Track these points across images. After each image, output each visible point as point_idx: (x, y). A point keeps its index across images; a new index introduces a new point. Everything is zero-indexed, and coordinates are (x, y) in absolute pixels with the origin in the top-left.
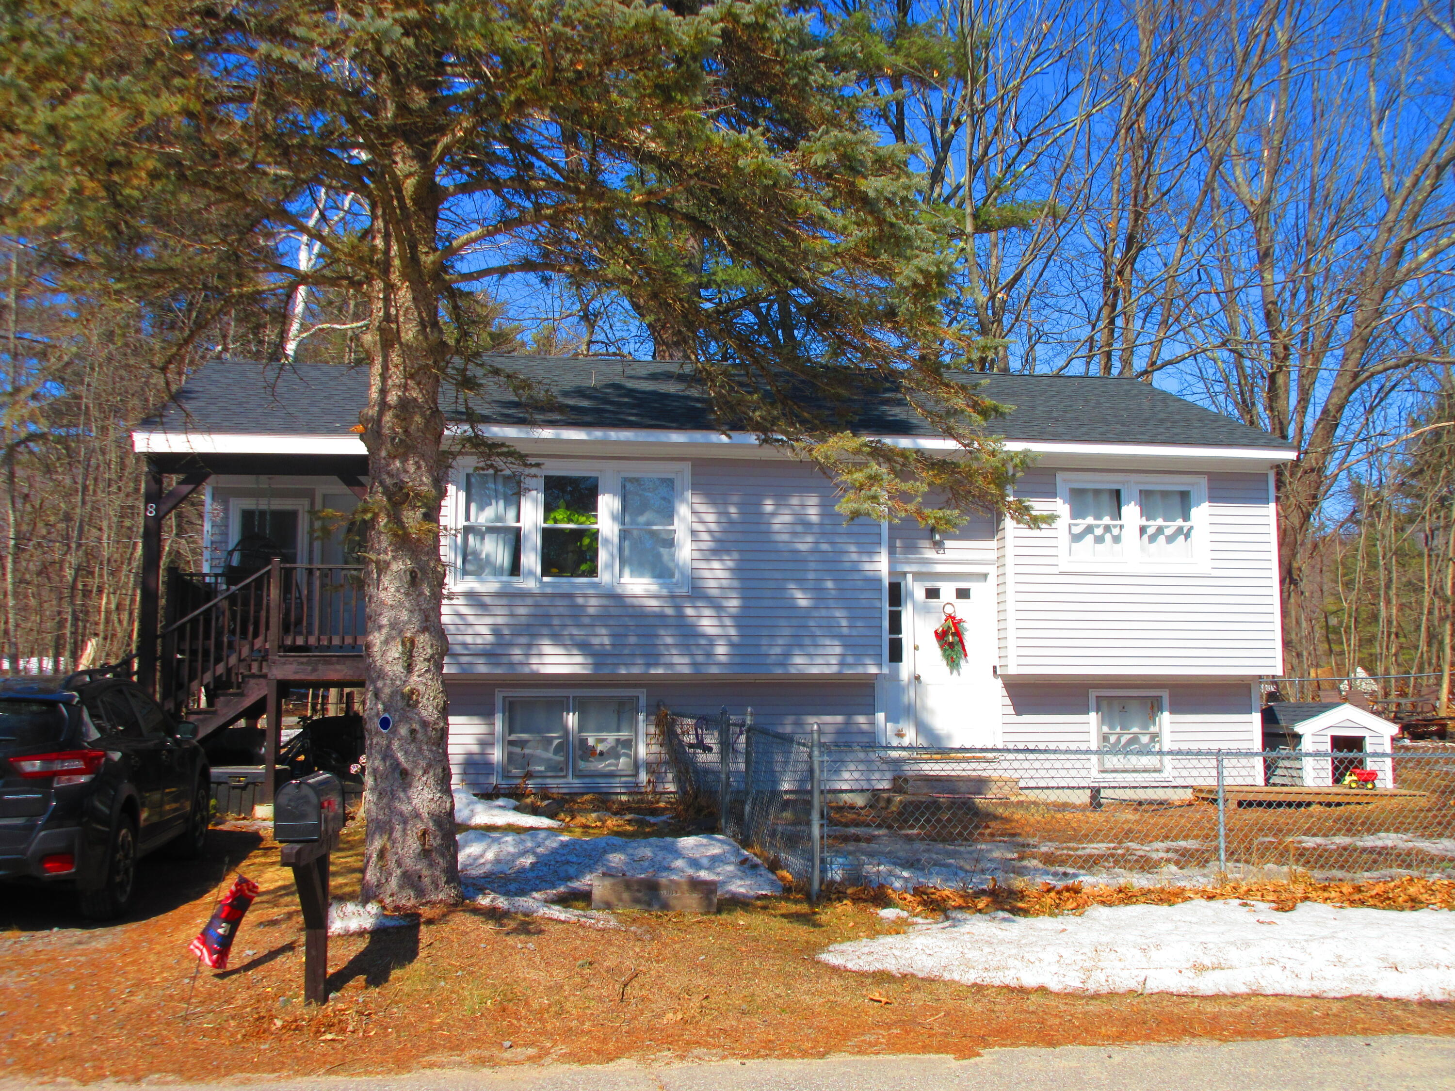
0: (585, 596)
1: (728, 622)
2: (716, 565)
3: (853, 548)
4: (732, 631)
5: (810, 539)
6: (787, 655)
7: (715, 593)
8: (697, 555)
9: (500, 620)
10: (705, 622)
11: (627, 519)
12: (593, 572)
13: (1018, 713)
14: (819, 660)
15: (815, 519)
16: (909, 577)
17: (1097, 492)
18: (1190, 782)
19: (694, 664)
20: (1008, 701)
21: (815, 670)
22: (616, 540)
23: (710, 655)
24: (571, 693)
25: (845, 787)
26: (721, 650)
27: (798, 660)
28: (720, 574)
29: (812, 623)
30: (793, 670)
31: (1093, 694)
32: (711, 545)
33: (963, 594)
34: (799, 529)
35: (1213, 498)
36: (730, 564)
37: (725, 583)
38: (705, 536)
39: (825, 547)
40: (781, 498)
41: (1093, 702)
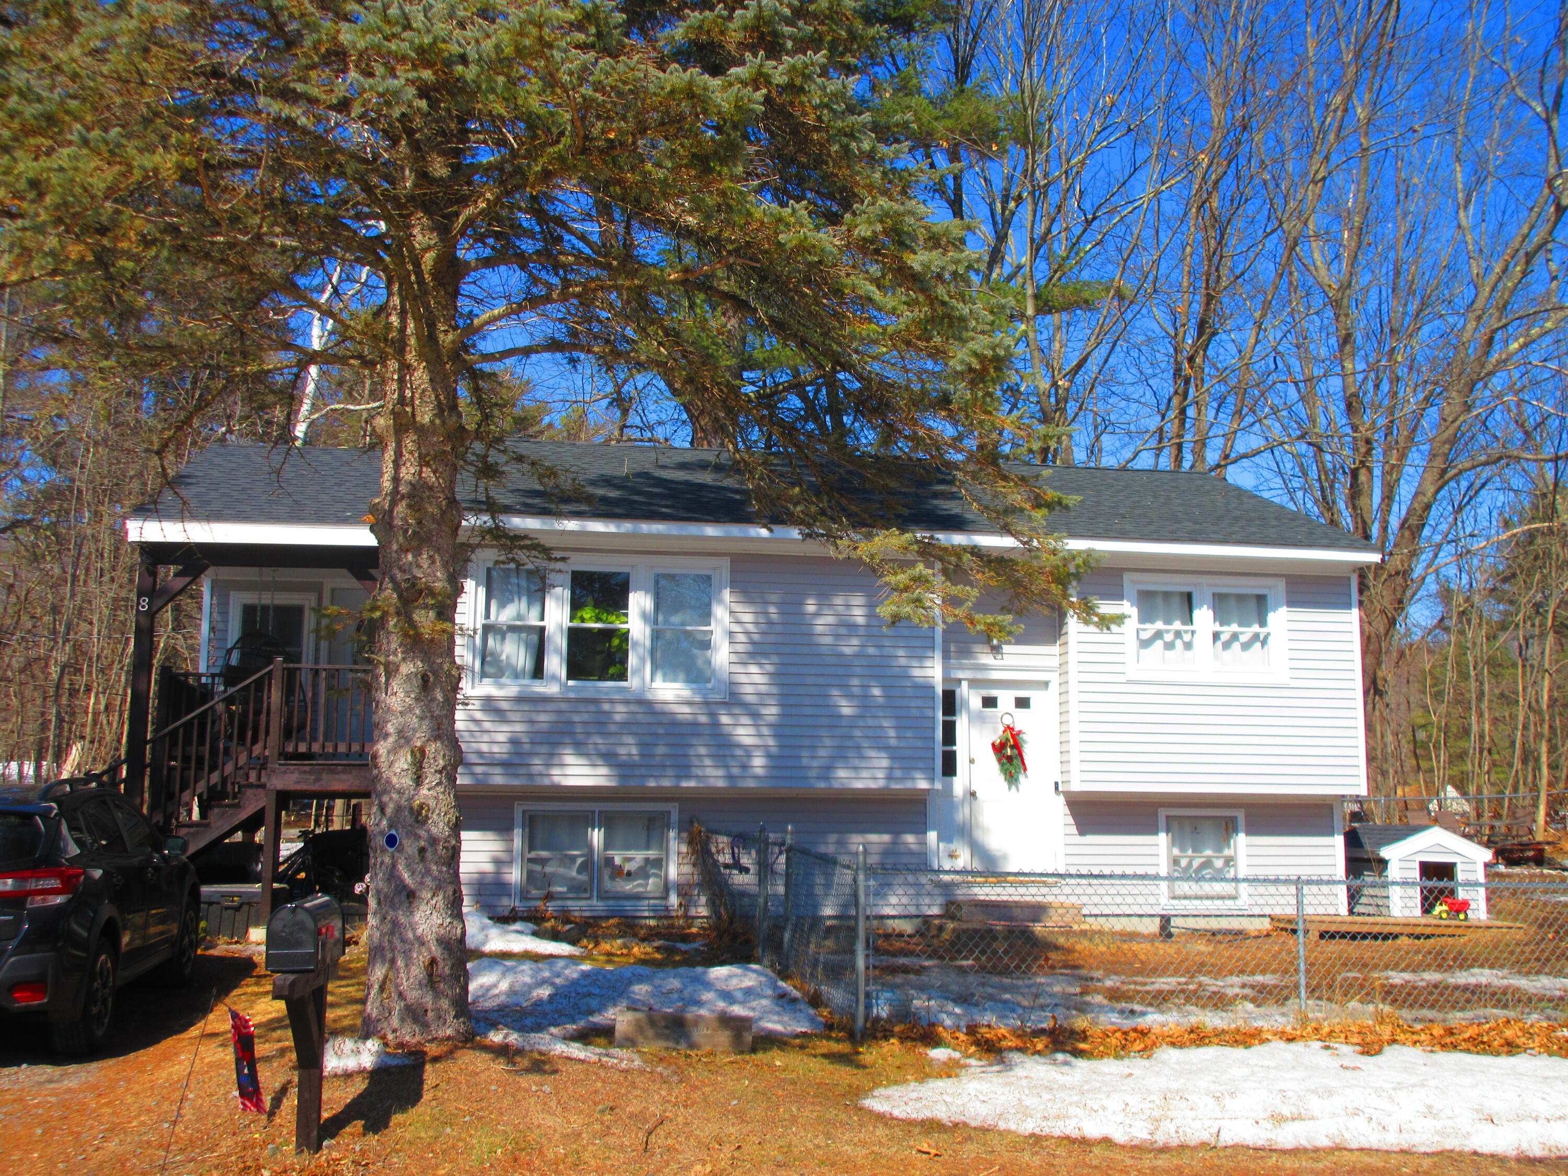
0: (612, 701)
1: (765, 731)
2: (754, 669)
3: (901, 652)
4: (771, 742)
5: (855, 641)
6: (829, 768)
7: (751, 699)
8: (734, 658)
9: (518, 727)
10: (740, 731)
11: (660, 618)
12: (622, 676)
13: (1082, 831)
14: (865, 774)
15: (861, 620)
16: (965, 684)
17: (1167, 595)
18: (1267, 911)
19: (730, 777)
20: (1070, 820)
21: (859, 785)
22: (648, 643)
23: (744, 767)
24: (597, 807)
25: (892, 912)
26: (758, 762)
27: (841, 773)
28: (758, 679)
29: (857, 733)
30: (836, 785)
31: (1163, 813)
32: (749, 648)
33: (1022, 703)
34: (843, 631)
35: (1291, 603)
36: (770, 668)
37: (763, 689)
38: (741, 638)
39: (871, 651)
40: (824, 597)
41: (1162, 822)
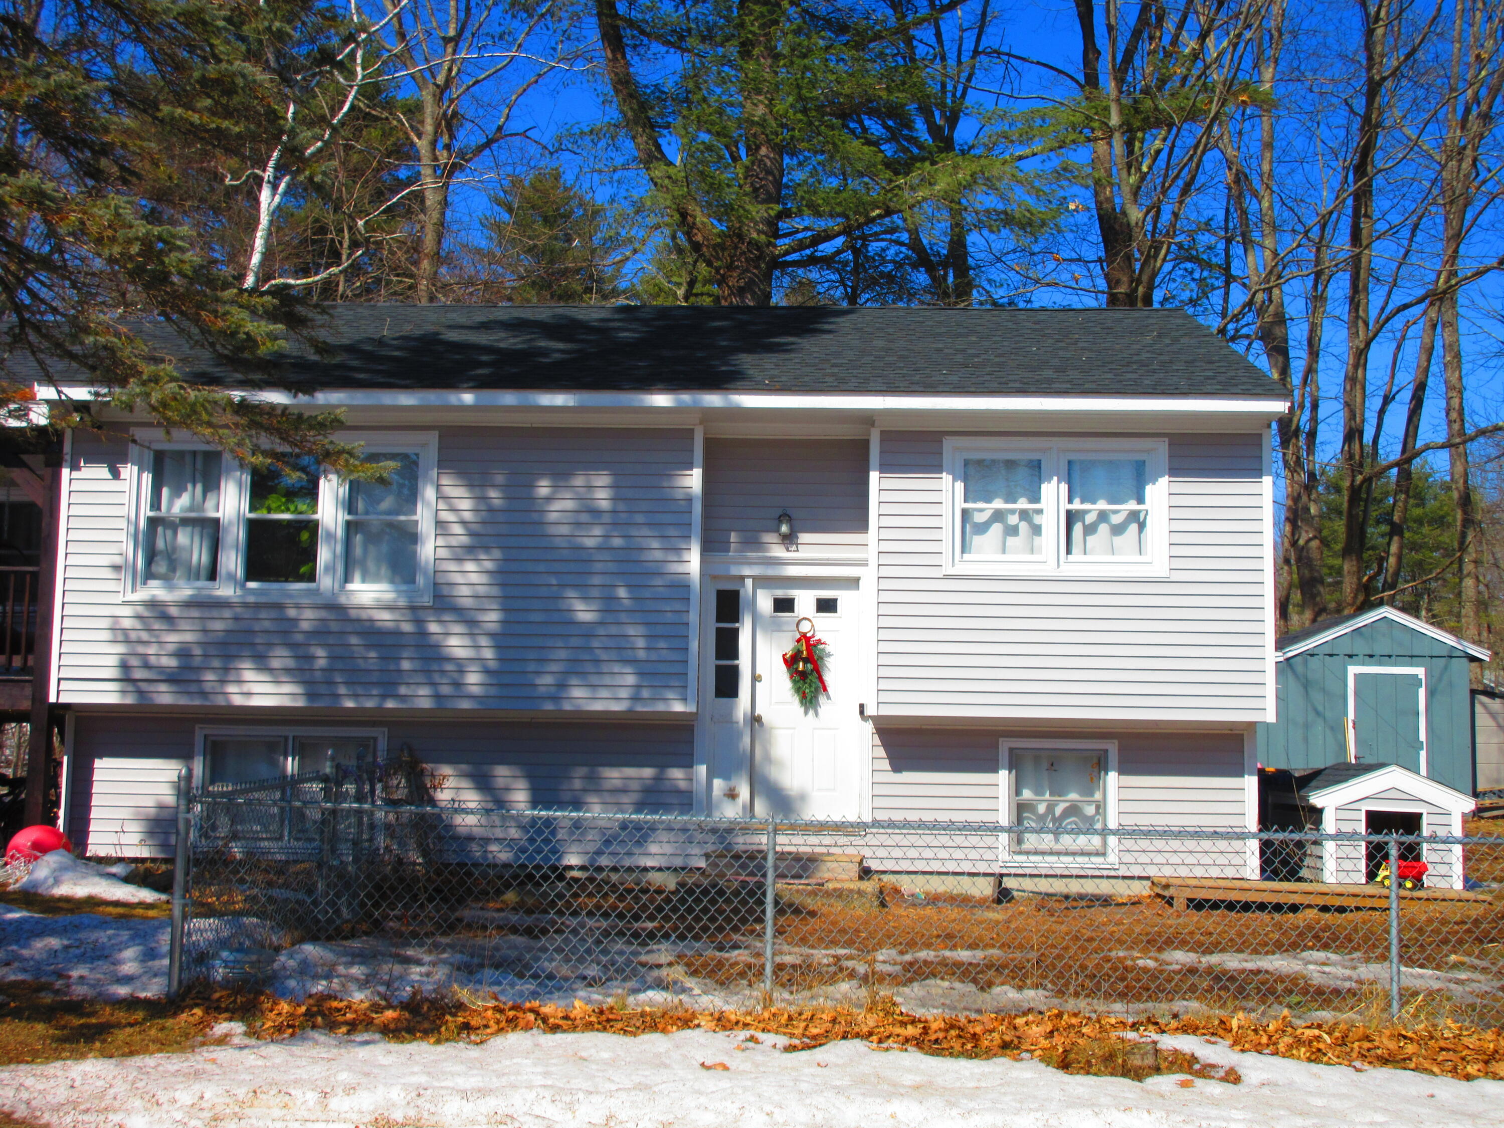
0: (298, 607)
1: (484, 641)
2: (470, 566)
3: (655, 544)
4: (488, 654)
5: (597, 531)
6: (562, 686)
7: (468, 603)
8: (443, 553)
9: (188, 637)
10: (453, 641)
11: (361, 506)
12: (311, 577)
13: (897, 768)
14: (604, 693)
15: (605, 505)
16: (749, 583)
17: (1011, 464)
18: (1152, 871)
19: (437, 697)
20: (881, 752)
21: (598, 706)
22: (340, 533)
23: (458, 685)
24: (291, 732)
25: (650, 863)
26: (473, 678)
27: (577, 693)
28: (475, 578)
29: (595, 643)
30: (567, 706)
31: (1005, 745)
32: (465, 540)
33: (826, 606)
34: (584, 518)
35: (1175, 471)
36: (489, 565)
37: (482, 590)
38: (457, 529)
39: (617, 542)
40: (561, 477)
41: (1004, 756)
